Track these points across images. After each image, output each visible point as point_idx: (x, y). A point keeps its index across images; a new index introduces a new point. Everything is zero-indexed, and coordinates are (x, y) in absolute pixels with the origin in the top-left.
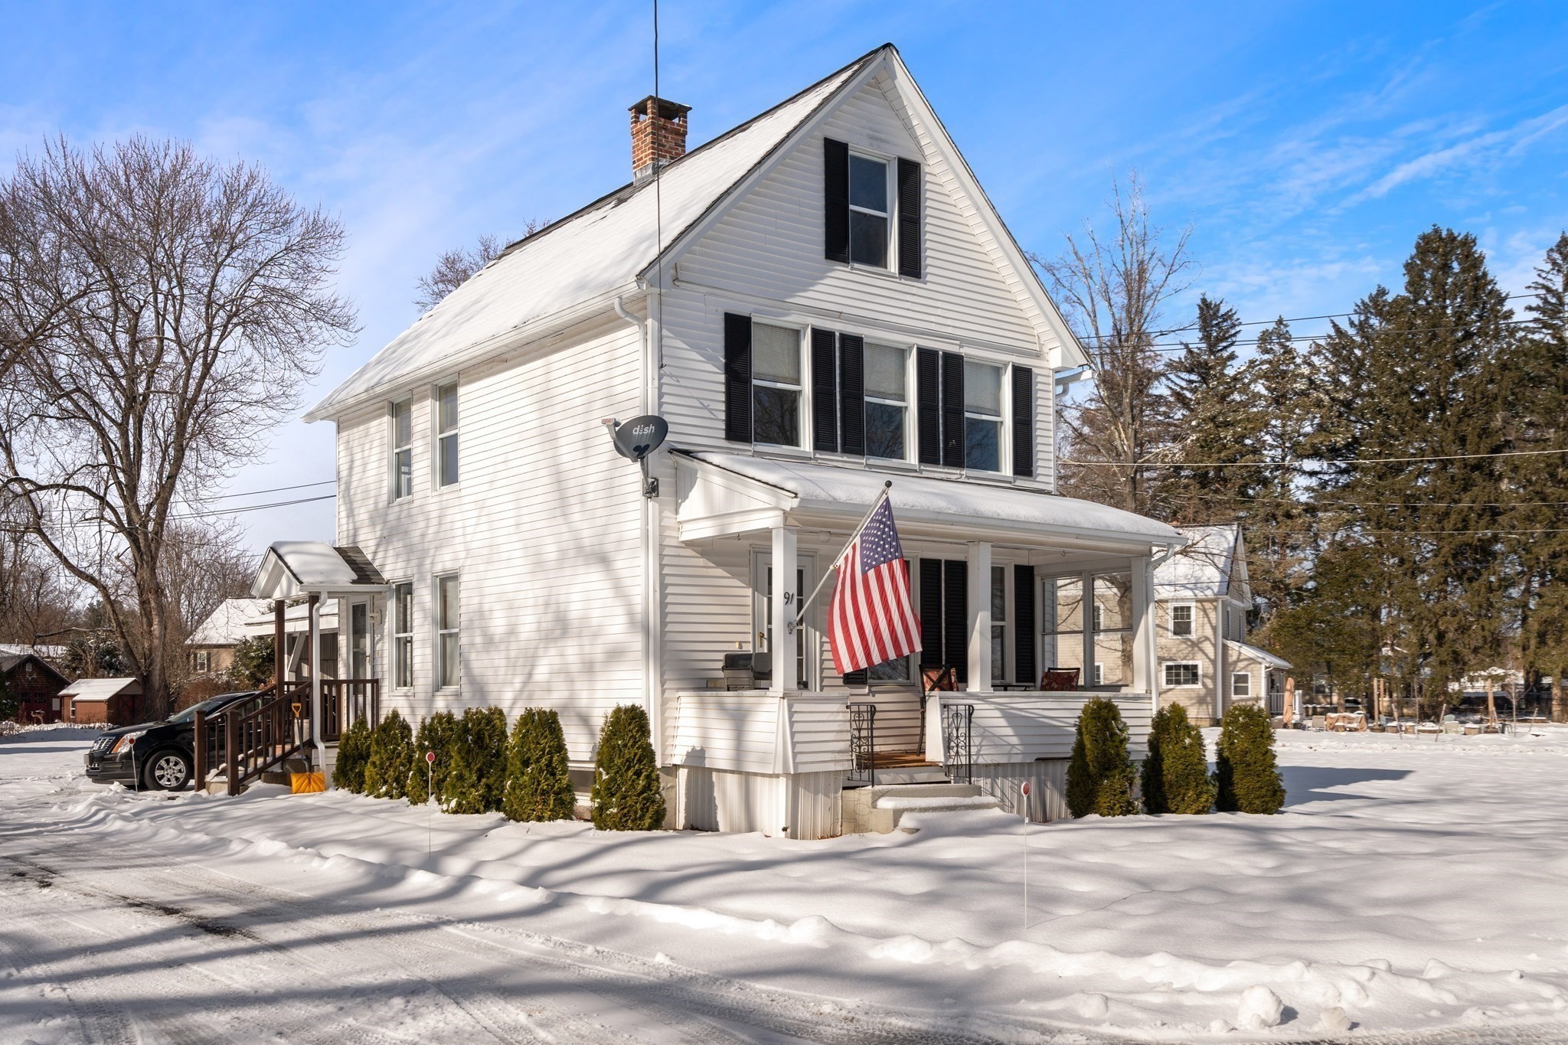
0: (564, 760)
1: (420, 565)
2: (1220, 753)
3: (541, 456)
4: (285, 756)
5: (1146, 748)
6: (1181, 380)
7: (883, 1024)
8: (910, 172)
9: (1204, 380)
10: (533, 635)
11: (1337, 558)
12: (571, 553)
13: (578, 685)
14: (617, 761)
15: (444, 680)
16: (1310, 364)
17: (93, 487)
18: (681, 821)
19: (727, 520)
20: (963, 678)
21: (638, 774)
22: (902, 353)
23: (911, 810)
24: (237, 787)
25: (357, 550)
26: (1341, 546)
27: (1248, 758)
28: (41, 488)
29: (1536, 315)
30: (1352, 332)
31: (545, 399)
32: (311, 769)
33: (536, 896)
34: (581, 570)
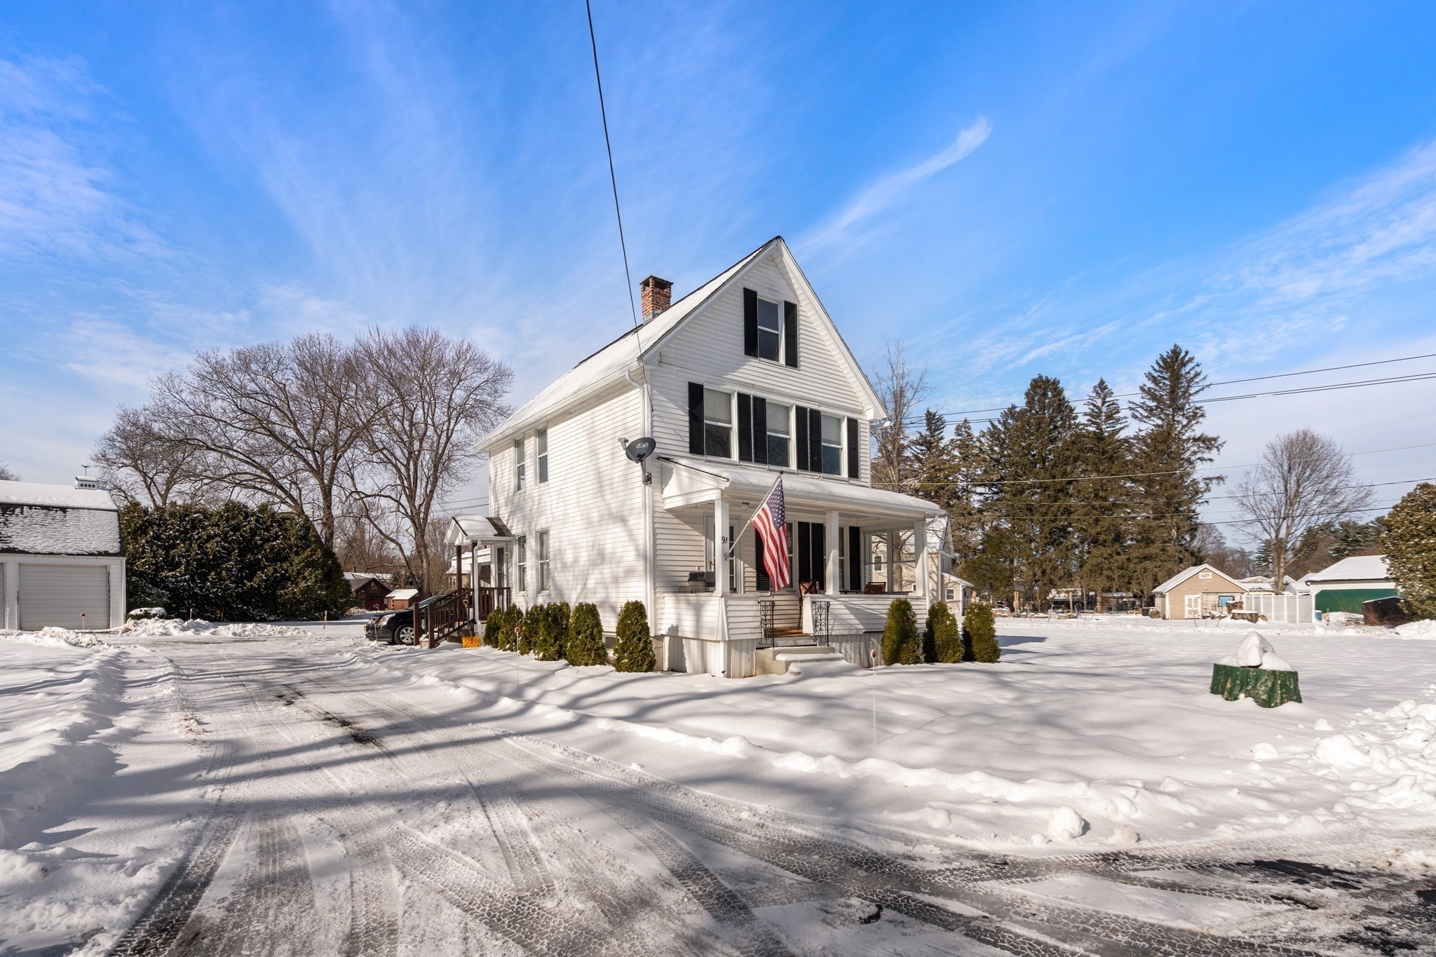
0: (600, 631)
1: (530, 526)
2: (964, 629)
3: (590, 464)
4: (460, 627)
5: (924, 626)
6: (917, 449)
7: (786, 831)
8: (791, 309)
9: (929, 449)
10: (587, 563)
11: (994, 534)
12: (606, 517)
13: (610, 590)
14: (628, 633)
15: (542, 588)
16: (980, 442)
17: (394, 496)
18: (666, 667)
19: (690, 496)
20: (823, 587)
21: (639, 640)
22: (787, 409)
23: (796, 661)
24: (433, 644)
25: (499, 519)
26: (996, 528)
27: (981, 632)
28: (367, 496)
29: (1088, 417)
30: (1000, 426)
31: (591, 432)
32: (474, 635)
33: (568, 716)
34: (611, 526)
